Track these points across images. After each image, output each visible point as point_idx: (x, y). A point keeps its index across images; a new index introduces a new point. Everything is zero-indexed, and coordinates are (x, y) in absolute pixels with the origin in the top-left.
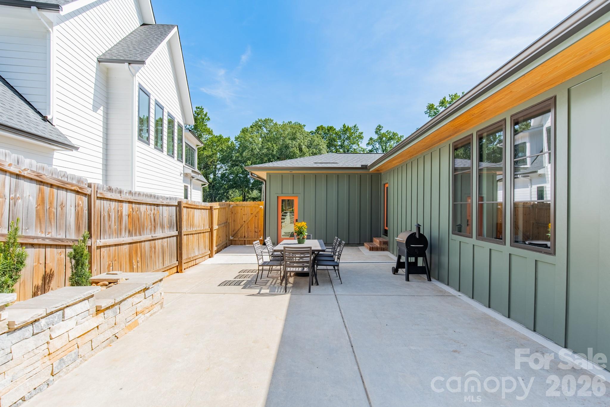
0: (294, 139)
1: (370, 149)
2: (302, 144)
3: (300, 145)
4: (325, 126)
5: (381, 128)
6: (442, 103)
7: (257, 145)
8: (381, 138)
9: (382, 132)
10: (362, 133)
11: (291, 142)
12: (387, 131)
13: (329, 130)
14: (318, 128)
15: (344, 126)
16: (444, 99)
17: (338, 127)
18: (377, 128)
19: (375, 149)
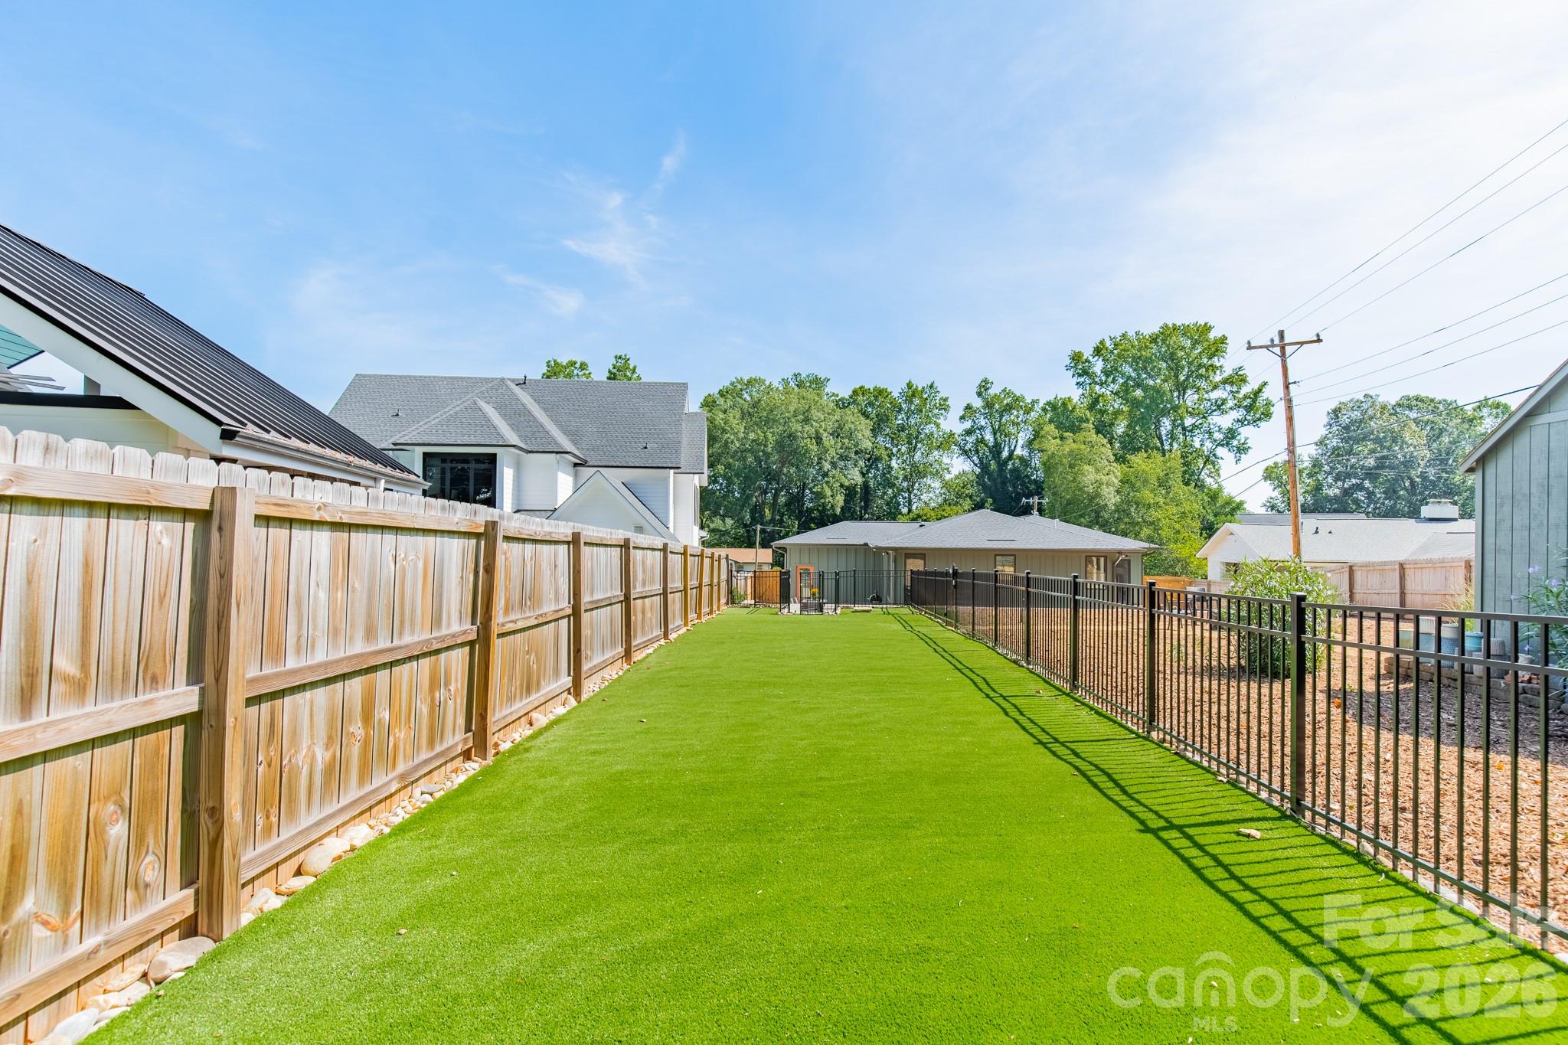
0: (807, 420)
1: (969, 427)
2: (821, 431)
3: (817, 432)
4: (869, 386)
5: (989, 385)
6: (1098, 351)
7: (735, 434)
8: (989, 405)
9: (991, 392)
10: (946, 400)
11: (800, 428)
12: (1004, 390)
13: (876, 398)
14: (855, 392)
15: (909, 385)
16: (1102, 342)
17: (896, 390)
18: (980, 385)
19: (978, 428)
